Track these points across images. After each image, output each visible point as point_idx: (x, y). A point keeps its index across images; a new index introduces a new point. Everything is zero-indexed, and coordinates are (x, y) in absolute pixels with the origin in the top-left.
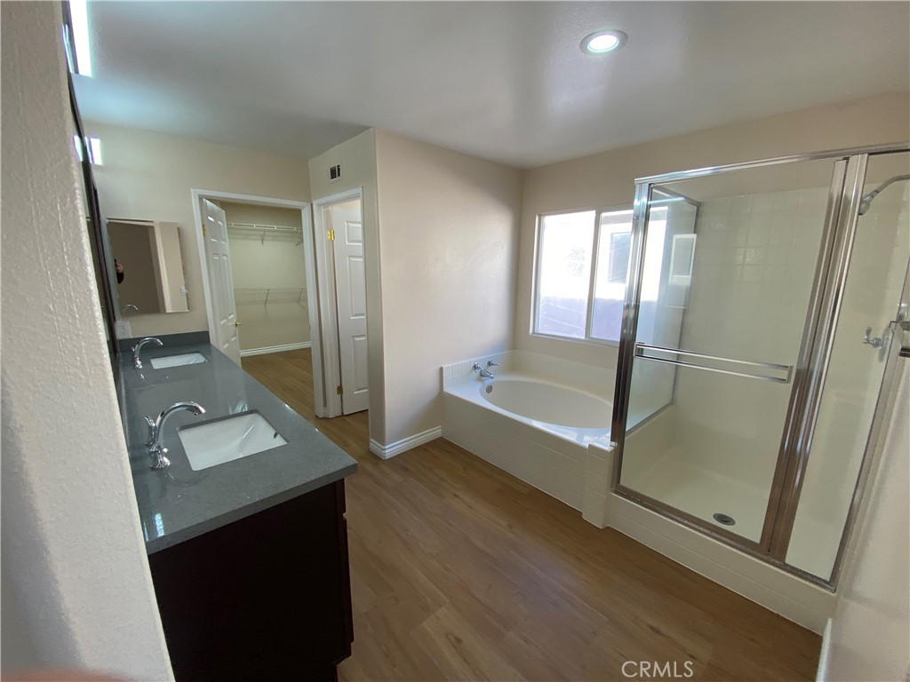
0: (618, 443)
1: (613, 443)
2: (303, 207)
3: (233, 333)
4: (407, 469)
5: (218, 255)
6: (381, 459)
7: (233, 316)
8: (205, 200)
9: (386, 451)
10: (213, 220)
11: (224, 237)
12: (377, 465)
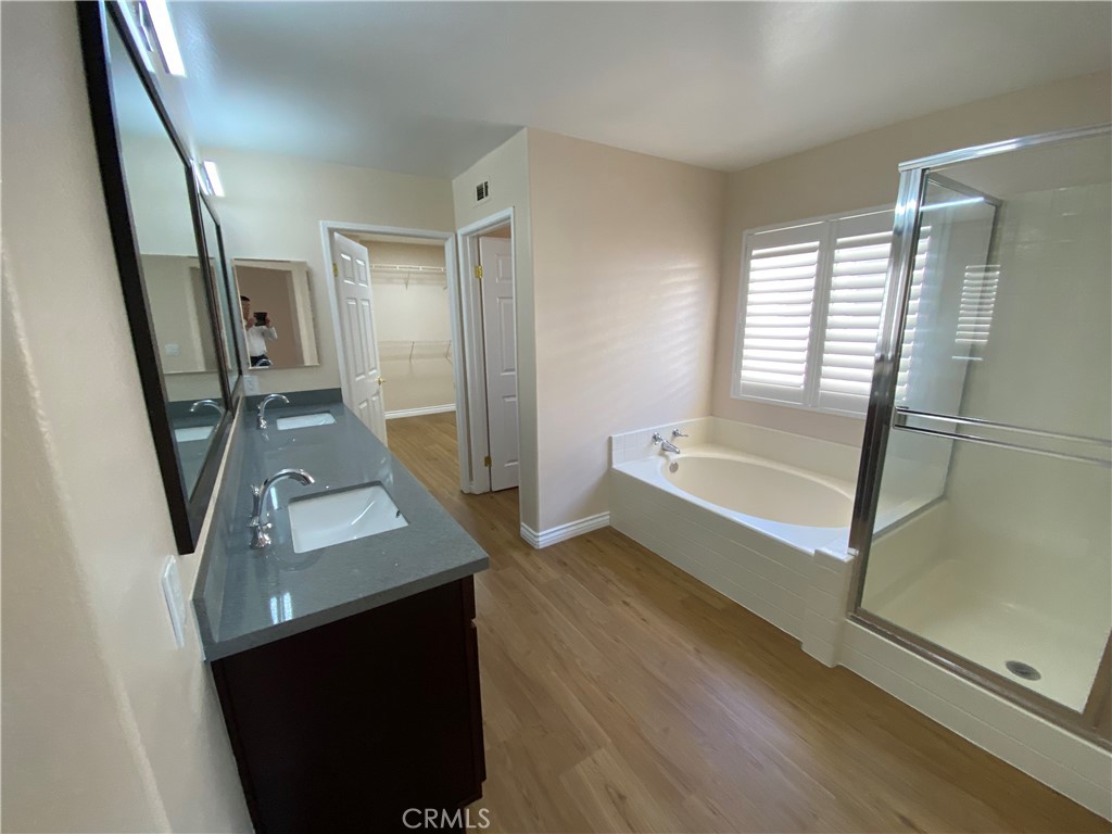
0: (860, 551)
1: (853, 551)
2: (447, 239)
3: (375, 392)
4: (565, 564)
5: (355, 299)
6: (533, 548)
7: (374, 371)
8: (336, 235)
9: (540, 539)
10: (349, 258)
11: (363, 278)
12: (528, 554)
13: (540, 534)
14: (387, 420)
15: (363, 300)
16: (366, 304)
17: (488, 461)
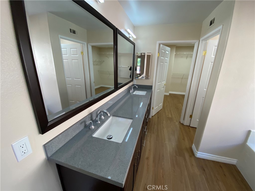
2: (196, 42)
3: (163, 87)
4: (204, 170)
5: (163, 62)
6: (194, 155)
7: (164, 82)
8: (161, 45)
9: (198, 154)
10: (164, 51)
11: (167, 57)
12: (190, 156)
13: (198, 152)
14: (165, 95)
15: (165, 63)
16: (166, 64)
17: (191, 116)
